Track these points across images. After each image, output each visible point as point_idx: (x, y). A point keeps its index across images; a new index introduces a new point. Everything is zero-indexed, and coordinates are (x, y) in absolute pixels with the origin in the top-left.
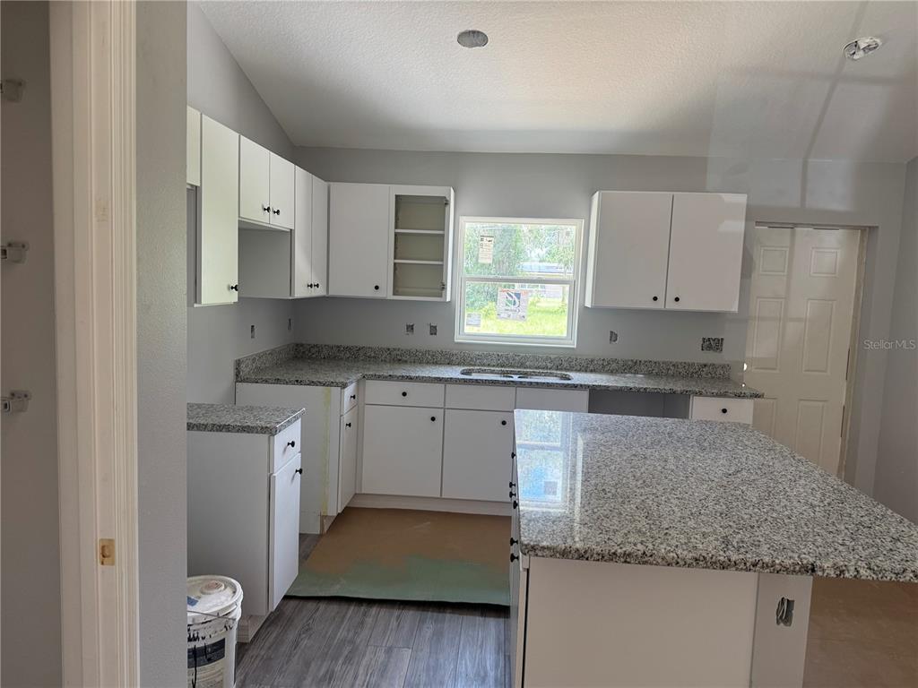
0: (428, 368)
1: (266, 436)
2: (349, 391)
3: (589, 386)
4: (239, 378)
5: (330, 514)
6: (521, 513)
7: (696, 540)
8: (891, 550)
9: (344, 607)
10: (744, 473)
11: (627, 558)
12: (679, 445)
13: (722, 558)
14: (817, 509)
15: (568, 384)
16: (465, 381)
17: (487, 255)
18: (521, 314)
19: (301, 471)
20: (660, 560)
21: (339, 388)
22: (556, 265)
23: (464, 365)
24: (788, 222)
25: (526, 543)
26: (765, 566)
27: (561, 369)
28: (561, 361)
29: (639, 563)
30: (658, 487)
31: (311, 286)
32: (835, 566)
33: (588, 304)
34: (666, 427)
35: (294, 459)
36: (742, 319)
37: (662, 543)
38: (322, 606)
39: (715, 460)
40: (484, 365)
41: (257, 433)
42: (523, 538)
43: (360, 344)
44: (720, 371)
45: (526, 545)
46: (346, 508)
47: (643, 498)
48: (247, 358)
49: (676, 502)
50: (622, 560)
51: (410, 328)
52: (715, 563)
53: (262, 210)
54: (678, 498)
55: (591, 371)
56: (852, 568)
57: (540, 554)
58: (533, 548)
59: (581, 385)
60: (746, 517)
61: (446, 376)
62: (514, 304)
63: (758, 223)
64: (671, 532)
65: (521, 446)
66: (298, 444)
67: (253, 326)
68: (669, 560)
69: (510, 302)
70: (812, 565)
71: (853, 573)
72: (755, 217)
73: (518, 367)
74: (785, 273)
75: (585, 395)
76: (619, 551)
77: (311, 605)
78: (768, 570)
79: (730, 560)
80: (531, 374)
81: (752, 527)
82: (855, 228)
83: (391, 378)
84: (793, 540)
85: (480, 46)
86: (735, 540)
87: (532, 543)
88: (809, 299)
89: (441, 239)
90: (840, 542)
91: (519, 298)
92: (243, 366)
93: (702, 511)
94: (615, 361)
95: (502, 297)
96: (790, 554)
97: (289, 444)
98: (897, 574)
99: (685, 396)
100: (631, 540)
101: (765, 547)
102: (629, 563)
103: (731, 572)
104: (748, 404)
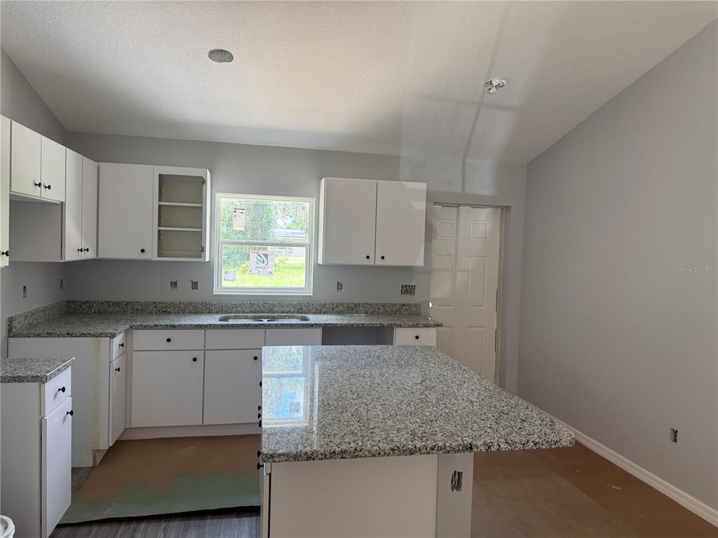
0: (190, 317)
1: (37, 384)
2: (118, 340)
3: (322, 325)
4: (11, 333)
5: (101, 448)
6: (263, 430)
7: (393, 435)
8: (520, 428)
9: (115, 527)
10: (427, 382)
11: (343, 454)
12: (384, 364)
13: (410, 446)
14: (475, 404)
15: (306, 324)
16: (222, 326)
17: (240, 223)
18: (269, 270)
19: (72, 413)
20: (367, 453)
21: (108, 338)
22: (299, 231)
23: (222, 313)
24: (456, 202)
25: (266, 452)
26: (440, 449)
27: (301, 313)
28: (301, 307)
29: (352, 457)
30: (368, 397)
31: (81, 250)
32: (485, 444)
33: (320, 262)
34: (375, 352)
35: (66, 402)
36: (427, 271)
37: (368, 440)
38: (95, 529)
39: (408, 374)
40: (239, 312)
41: (28, 381)
42: (263, 450)
43: (128, 300)
44: (414, 309)
45: (266, 454)
46: (117, 442)
47: (357, 407)
48: (19, 316)
49: (381, 407)
50: (340, 456)
51: (174, 284)
52: (406, 451)
53: (34, 186)
54: (381, 405)
55: (324, 313)
56: (496, 444)
57: (277, 460)
58: (272, 456)
59: (316, 324)
60: (428, 413)
61: (206, 323)
62: (263, 263)
63: (435, 203)
64: (376, 431)
65: (267, 376)
66: (68, 390)
67: (25, 287)
68: (374, 453)
69: (260, 261)
70: (470, 444)
71: (496, 447)
72: (433, 199)
73: (267, 313)
74: (454, 238)
75: (319, 331)
76: (338, 449)
77: (84, 530)
78: (441, 452)
79: (416, 447)
80: (278, 318)
81: (432, 421)
82: (497, 207)
83: (156, 327)
84: (458, 428)
85: (227, 61)
86: (420, 432)
87: (270, 452)
88: (471, 256)
89: (200, 211)
90: (489, 426)
91: (267, 258)
92: (15, 323)
93: (398, 413)
94: (342, 304)
95: (253, 257)
96: (456, 438)
97: (59, 390)
98: (524, 445)
99: (390, 329)
100: (347, 440)
101: (440, 435)
102: (345, 458)
103: (417, 456)
104: (433, 331)
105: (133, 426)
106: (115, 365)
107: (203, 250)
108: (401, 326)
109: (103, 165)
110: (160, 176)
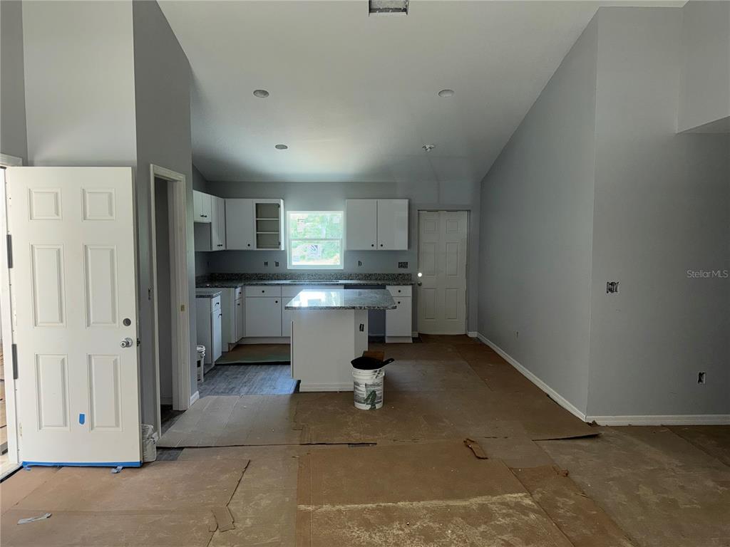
0: (275, 281)
1: (209, 299)
2: (238, 290)
5: (232, 343)
16: (290, 285)
18: (318, 254)
19: (221, 315)
21: (234, 289)
23: (292, 279)
27: (337, 280)
28: (337, 275)
31: (219, 245)
33: (346, 249)
35: (219, 309)
40: (302, 279)
41: (206, 297)
44: (407, 277)
51: (266, 264)
55: (351, 279)
61: (282, 283)
62: (315, 251)
63: (419, 211)
66: (220, 304)
69: (313, 249)
73: (317, 279)
74: (436, 232)
83: (257, 285)
88: (447, 243)
89: (277, 222)
91: (317, 248)
94: (362, 275)
97: (217, 303)
104: (409, 287)
105: (247, 336)
106: (237, 302)
107: (280, 244)
108: (389, 285)
109: (226, 199)
110: (257, 204)
